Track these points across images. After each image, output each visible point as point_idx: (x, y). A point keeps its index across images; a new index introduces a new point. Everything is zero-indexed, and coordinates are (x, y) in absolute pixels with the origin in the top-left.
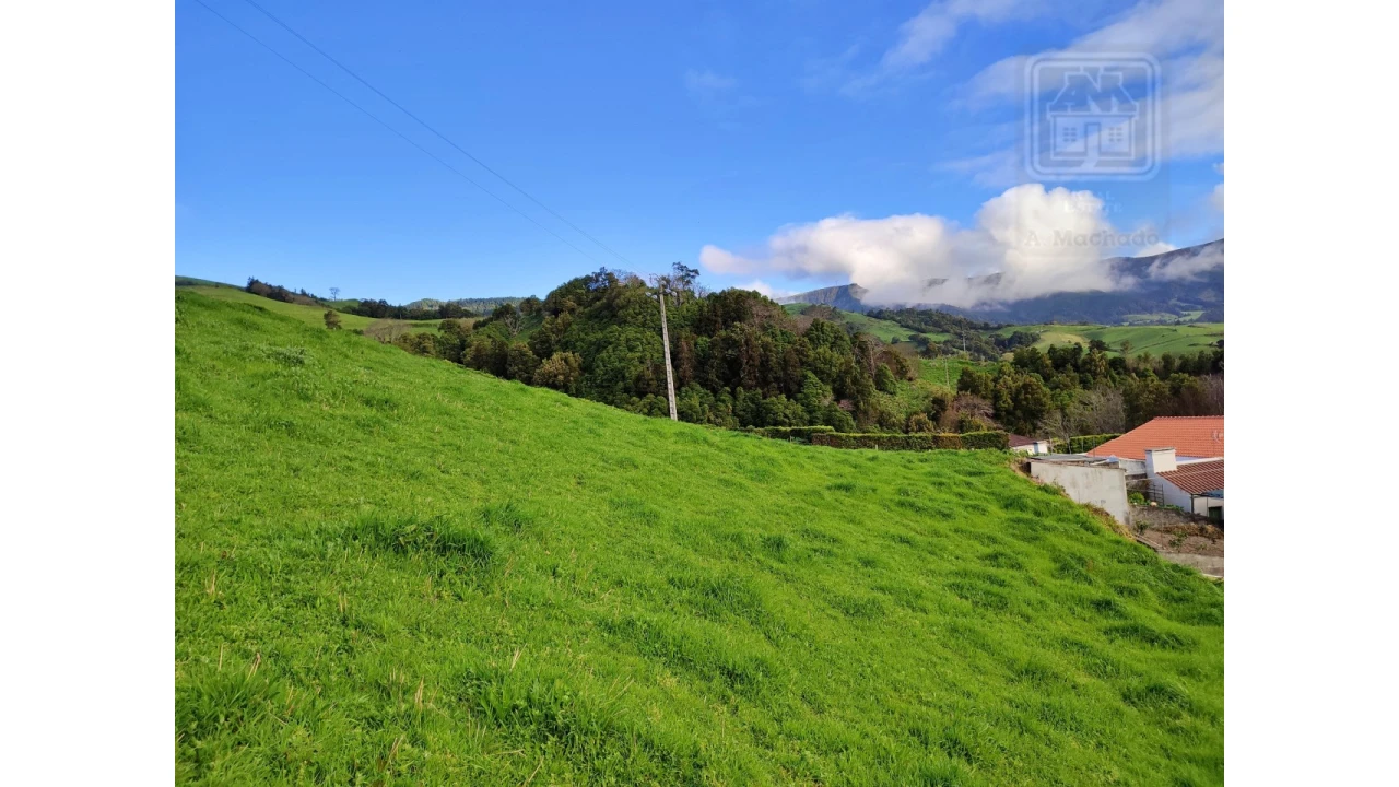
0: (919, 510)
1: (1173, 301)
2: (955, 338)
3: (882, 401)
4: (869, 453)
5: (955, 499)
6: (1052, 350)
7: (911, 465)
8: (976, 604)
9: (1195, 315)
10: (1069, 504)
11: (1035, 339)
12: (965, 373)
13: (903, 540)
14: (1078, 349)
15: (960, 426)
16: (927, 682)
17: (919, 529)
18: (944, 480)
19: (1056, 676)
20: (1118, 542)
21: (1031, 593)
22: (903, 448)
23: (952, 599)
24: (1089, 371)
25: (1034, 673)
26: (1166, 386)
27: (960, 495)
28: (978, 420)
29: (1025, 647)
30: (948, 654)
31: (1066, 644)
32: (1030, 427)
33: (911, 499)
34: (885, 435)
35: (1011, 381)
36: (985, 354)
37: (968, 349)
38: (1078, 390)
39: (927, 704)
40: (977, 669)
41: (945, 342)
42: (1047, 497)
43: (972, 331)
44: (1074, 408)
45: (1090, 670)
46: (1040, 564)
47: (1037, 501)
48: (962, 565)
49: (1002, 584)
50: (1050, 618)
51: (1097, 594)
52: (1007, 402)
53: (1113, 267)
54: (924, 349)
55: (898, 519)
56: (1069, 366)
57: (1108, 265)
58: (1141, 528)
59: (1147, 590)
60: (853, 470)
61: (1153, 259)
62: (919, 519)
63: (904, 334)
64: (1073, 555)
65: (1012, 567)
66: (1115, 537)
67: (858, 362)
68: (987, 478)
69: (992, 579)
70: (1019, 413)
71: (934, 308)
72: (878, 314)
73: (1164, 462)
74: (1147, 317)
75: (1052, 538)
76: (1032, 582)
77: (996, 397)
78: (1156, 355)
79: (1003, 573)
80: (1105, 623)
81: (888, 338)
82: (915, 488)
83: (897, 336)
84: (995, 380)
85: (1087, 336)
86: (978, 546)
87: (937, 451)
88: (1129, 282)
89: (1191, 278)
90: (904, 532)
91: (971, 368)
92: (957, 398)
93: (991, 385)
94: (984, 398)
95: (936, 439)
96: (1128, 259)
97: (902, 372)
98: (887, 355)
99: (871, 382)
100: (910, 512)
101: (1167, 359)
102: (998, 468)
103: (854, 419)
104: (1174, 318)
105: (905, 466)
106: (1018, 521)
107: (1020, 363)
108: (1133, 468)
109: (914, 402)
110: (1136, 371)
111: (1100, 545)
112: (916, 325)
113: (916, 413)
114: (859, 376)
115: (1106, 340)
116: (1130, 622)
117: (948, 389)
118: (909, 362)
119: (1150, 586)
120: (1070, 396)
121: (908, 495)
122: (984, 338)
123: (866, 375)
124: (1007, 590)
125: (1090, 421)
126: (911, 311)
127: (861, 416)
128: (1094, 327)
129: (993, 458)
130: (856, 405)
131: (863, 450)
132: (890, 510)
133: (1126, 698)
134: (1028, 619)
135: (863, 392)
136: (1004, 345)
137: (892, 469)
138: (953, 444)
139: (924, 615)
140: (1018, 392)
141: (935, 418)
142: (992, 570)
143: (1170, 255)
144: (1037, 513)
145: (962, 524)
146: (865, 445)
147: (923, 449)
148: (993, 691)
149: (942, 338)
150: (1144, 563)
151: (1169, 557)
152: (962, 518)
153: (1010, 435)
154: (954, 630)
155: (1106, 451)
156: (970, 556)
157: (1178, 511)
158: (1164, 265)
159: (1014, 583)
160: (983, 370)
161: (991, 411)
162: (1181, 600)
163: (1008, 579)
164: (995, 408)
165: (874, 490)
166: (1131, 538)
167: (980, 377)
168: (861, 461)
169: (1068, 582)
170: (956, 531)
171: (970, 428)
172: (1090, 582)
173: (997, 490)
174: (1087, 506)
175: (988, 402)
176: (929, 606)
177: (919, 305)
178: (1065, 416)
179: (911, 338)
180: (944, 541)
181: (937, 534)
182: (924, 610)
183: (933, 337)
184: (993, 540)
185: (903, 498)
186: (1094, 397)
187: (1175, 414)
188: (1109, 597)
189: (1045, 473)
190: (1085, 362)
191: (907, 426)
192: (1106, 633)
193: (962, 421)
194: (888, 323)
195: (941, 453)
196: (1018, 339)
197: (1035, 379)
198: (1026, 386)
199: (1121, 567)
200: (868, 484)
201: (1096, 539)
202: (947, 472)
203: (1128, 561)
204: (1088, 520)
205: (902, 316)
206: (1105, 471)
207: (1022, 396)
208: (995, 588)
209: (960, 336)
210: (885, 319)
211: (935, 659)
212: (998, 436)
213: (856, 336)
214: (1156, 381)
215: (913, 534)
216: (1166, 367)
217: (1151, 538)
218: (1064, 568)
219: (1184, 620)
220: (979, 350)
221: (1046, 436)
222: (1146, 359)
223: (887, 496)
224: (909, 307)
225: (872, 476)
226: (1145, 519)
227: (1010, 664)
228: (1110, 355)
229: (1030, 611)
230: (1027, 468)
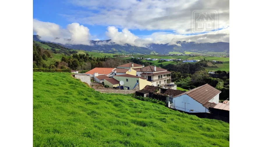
0: (51, 85)
1: (99, 49)
2: (61, 50)
3: (44, 62)
4: (40, 73)
5: (60, 82)
6: (80, 55)
7: (50, 75)
8: (62, 102)
9: (102, 51)
10: (81, 82)
11: (77, 52)
12: (63, 57)
13: (47, 91)
14: (84, 55)
15: (62, 68)
16: (51, 119)
17: (51, 88)
18: (57, 78)
19: (77, 113)
20: (89, 88)
21: (73, 99)
22: (49, 72)
23: (58, 102)
24: (86, 59)
25: (73, 113)
26: (97, 63)
27: (61, 81)
28: (65, 67)
29: (71, 109)
30: (56, 113)
31: (79, 107)
32: (75, 68)
33: (50, 82)
34: (44, 69)
35: (72, 60)
36: (67, 54)
37: (64, 53)
38: (84, 62)
39: (50, 124)
40: (62, 115)
41: (59, 51)
42: (77, 81)
43: (65, 49)
44: (83, 65)
45: (83, 111)
46: (75, 93)
47: (75, 82)
48: (60, 95)
49: (68, 98)
50: (77, 103)
51: (85, 97)
52: (71, 63)
53: (90, 42)
54: (54, 51)
55: (46, 87)
56: (83, 58)
57: (90, 41)
58: (92, 86)
59: (93, 96)
60: (36, 76)
61: (97, 41)
62: (51, 86)
63: (50, 48)
64: (81, 91)
65: (70, 94)
66: (88, 87)
67: (38, 53)
68: (66, 78)
69: (66, 97)
70: (73, 66)
71: (57, 43)
72: (44, 43)
73: (96, 75)
74: (95, 51)
75: (78, 89)
76: (74, 97)
77: (69, 62)
78: (96, 57)
79: (68, 96)
80: (86, 102)
81: (46, 48)
82: (51, 80)
83: (48, 48)
84: (69, 59)
85: (86, 53)
86: (64, 91)
87: (56, 72)
88: (93, 45)
89: (102, 46)
90: (47, 89)
91: (64, 56)
92: (61, 62)
93: (68, 60)
94: (67, 62)
95: (56, 70)
96: (93, 41)
97: (49, 56)
98: (46, 52)
99: (41, 57)
100: (49, 85)
101: (98, 58)
102: (68, 76)
103: (37, 65)
104: (99, 52)
105: (49, 76)
106: (72, 86)
107: (74, 56)
108: (92, 76)
109: (52, 62)
110: (93, 60)
111: (86, 89)
112: (53, 46)
113: (52, 65)
114: (38, 56)
115: (89, 54)
116: (90, 101)
117: (59, 60)
118: (51, 54)
119: (93, 95)
120: (82, 63)
121: (49, 82)
122: (67, 51)
123: (40, 56)
124: (69, 99)
125: (86, 68)
126: (52, 43)
127: (39, 65)
128: (87, 51)
129: (68, 74)
130: (37, 62)
131: (39, 72)
132: (45, 85)
133: (88, 114)
134: (72, 103)
135: (40, 60)
136: (71, 53)
137: (46, 76)
138: (60, 71)
139: (51, 106)
140: (73, 62)
141: (56, 66)
142: (66, 95)
143: (99, 41)
144: (75, 84)
145: (61, 87)
146: (39, 71)
147: (53, 72)
148: (65, 118)
149: (59, 50)
150: (92, 91)
151: (96, 90)
152: (61, 86)
153: (71, 70)
154: (57, 108)
155: (87, 73)
156: (62, 93)
157: (98, 83)
158: (98, 43)
159: (70, 97)
160: (67, 57)
161: (68, 65)
162: (97, 97)
163: (69, 97)
164: (69, 64)
165: (41, 81)
166: (91, 88)
167: (66, 58)
168: (37, 75)
169: (80, 96)
170: (59, 88)
171: (64, 68)
172: (84, 96)
173: (68, 80)
174: (84, 82)
175: (68, 63)
176: (52, 104)
177: (53, 42)
178: (81, 66)
179: (51, 49)
180: (57, 91)
181: (55, 89)
182: (51, 105)
183: (57, 50)
184: (67, 90)
185: (48, 82)
186: (86, 64)
187: (99, 67)
188: (86, 98)
189: (77, 77)
190: (85, 57)
191: (50, 67)
192: (86, 104)
193: (62, 67)
194: (46, 45)
195: (57, 73)
196: (74, 52)
197: (76, 60)
198: (75, 61)
199: (89, 92)
200: (39, 80)
201: (85, 88)
202: (58, 77)
203: (90, 91)
204: (84, 85)
205: (49, 44)
206: (87, 76)
207: (74, 63)
208: (67, 99)
209: (62, 50)
210: (45, 44)
211: (53, 114)
212: (69, 70)
213: (38, 47)
214: (96, 62)
215: (50, 89)
216: (98, 60)
217: (94, 87)
218: (80, 93)
219: (97, 100)
220: (66, 53)
221: (78, 70)
222: (95, 58)
223: (44, 82)
224: (51, 42)
225: (40, 78)
226: (93, 84)
227: (68, 112)
228: (89, 57)
229: (73, 102)
230: (74, 76)
